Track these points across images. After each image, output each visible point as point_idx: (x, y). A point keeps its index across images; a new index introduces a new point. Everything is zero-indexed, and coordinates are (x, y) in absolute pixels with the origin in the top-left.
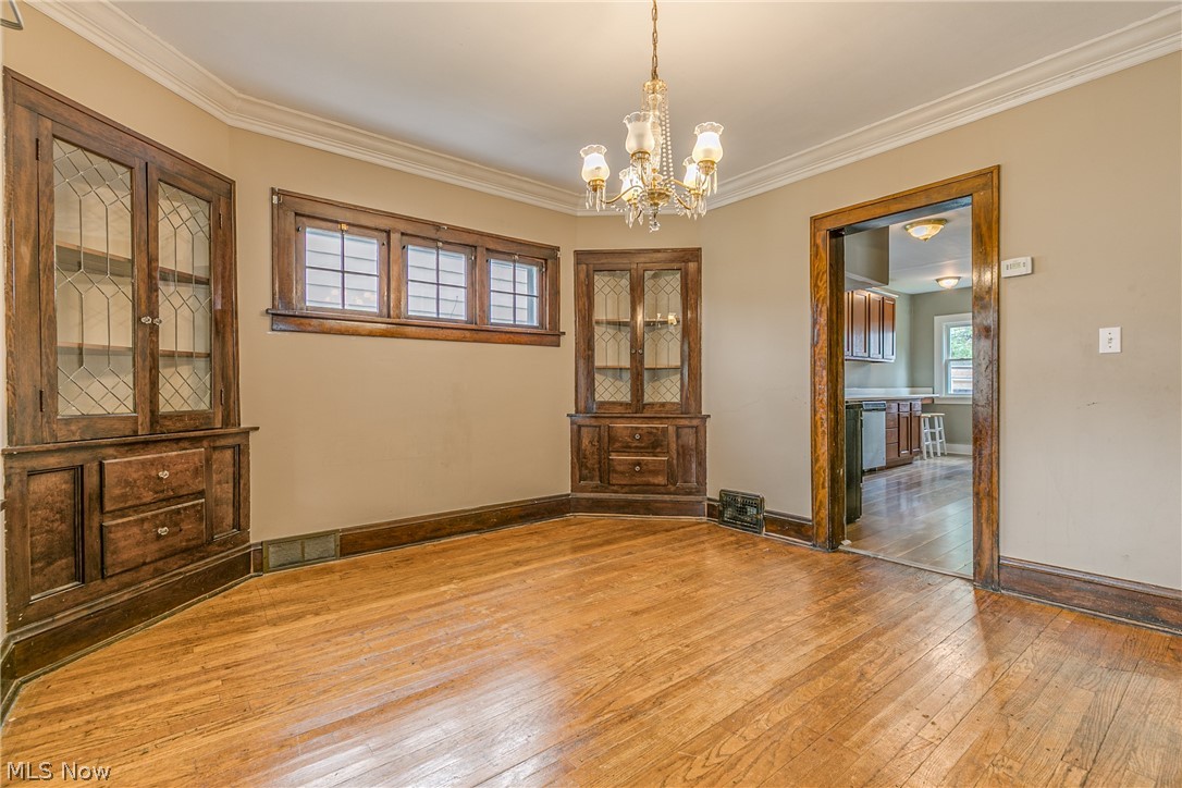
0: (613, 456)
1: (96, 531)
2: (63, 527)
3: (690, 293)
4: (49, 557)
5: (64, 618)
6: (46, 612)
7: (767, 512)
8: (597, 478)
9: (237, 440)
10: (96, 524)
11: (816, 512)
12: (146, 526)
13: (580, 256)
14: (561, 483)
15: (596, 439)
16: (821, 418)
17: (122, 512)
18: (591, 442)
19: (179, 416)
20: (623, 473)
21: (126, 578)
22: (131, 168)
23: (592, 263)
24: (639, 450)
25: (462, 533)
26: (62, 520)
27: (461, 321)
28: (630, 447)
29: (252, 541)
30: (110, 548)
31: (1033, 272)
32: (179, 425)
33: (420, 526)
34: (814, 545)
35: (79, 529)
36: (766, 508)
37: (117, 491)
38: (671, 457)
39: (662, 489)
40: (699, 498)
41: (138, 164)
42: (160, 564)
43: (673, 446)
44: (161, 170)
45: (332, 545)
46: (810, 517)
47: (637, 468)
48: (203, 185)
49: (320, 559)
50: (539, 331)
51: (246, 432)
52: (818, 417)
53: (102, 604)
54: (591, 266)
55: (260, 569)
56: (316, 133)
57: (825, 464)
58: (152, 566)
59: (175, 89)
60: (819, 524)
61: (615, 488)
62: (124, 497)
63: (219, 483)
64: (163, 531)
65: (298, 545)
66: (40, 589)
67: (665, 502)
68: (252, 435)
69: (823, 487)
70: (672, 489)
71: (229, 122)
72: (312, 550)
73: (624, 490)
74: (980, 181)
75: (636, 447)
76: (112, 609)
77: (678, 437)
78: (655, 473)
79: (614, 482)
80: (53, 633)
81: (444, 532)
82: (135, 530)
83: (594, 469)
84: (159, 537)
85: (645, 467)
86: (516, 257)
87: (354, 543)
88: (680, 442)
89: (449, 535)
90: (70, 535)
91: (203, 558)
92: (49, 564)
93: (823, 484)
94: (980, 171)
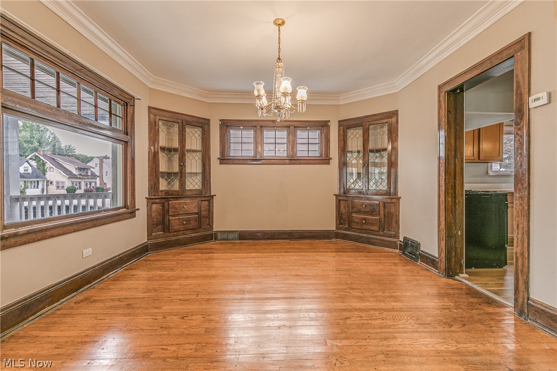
0: (354, 215)
1: (167, 220)
2: (160, 218)
3: (392, 134)
4: (157, 225)
5: (159, 240)
6: (155, 238)
7: (421, 251)
8: (347, 224)
9: (209, 198)
10: (167, 218)
11: (440, 254)
12: (180, 220)
13: (341, 123)
14: (331, 225)
15: (347, 206)
16: (442, 200)
17: (174, 216)
18: (344, 207)
19: (191, 190)
20: (357, 223)
21: (175, 233)
22: (178, 123)
23: (346, 126)
24: (365, 213)
25: (283, 239)
26: (160, 216)
27: (284, 157)
28: (361, 211)
29: (214, 230)
30: (171, 225)
31: (550, 102)
32: (191, 193)
33: (267, 234)
34: (439, 273)
35: (164, 218)
36: (422, 249)
37: (172, 210)
38: (381, 217)
39: (377, 233)
40: (395, 240)
41: (180, 121)
42: (184, 232)
43: (382, 212)
44: (187, 121)
45: (236, 235)
46: (437, 256)
47: (364, 221)
48: (199, 123)
49: (233, 239)
50: (320, 158)
51: (212, 197)
52: (441, 200)
53: (169, 239)
54: (345, 127)
55: (216, 239)
56: (232, 98)
57: (444, 227)
58: (182, 232)
59: (191, 97)
60: (441, 260)
61: (354, 230)
62: (174, 212)
63: (204, 211)
64: (185, 222)
65: (226, 233)
66: (155, 232)
67: (377, 239)
68: (214, 197)
69: (443, 240)
70: (381, 233)
71: (208, 101)
72: (231, 236)
73: (358, 231)
74: (518, 46)
75: (364, 211)
76: (171, 241)
77: (385, 207)
78: (372, 224)
79: (354, 227)
80: (157, 243)
81: (276, 237)
82: (177, 221)
83: (345, 220)
84: (184, 224)
85: (368, 221)
86: (309, 128)
87: (245, 236)
88: (386, 210)
89: (278, 239)
90: (162, 220)
91: (197, 233)
92: (157, 226)
93: (443, 238)
94: (518, 39)
